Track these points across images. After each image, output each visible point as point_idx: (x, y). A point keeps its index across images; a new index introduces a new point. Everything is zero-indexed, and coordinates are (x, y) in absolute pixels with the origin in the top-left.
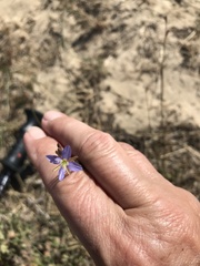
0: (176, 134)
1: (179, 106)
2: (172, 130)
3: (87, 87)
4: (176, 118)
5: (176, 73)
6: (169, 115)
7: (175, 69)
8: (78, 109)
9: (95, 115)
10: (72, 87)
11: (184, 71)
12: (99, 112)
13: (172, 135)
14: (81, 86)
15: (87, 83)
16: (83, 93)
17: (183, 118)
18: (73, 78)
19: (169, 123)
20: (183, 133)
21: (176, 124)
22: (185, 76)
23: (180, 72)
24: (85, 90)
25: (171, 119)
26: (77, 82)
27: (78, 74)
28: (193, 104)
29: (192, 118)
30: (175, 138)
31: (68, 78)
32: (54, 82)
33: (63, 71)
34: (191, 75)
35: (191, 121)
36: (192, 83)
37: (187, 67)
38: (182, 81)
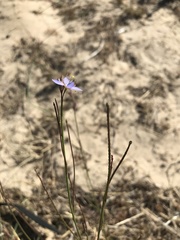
0: (133, 193)
1: (136, 162)
2: (129, 188)
3: (45, 138)
4: (133, 175)
5: (133, 128)
6: (126, 173)
7: (132, 125)
8: (34, 160)
10: (32, 137)
11: (140, 127)
12: (55, 165)
14: (40, 136)
15: (46, 134)
16: (41, 144)
17: (139, 176)
18: (33, 128)
19: (126, 181)
20: (140, 192)
21: (133, 182)
22: (141, 132)
23: (136, 128)
24: (43, 141)
25: (128, 177)
26: (35, 133)
27: (38, 124)
28: (149, 161)
29: (148, 176)
30: (132, 197)
31: (27, 127)
32: (13, 131)
33: (23, 119)
34: (147, 131)
35: (147, 179)
36: (148, 139)
37: (143, 124)
38: (138, 136)
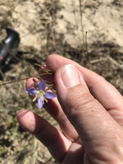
0: (103, 49)
1: (107, 31)
2: (101, 46)
3: (48, 16)
4: (104, 38)
5: (108, 8)
6: (100, 37)
7: (108, 6)
8: (41, 30)
9: (52, 35)
10: (38, 15)
11: (114, 7)
12: (55, 33)
13: (100, 49)
14: (44, 15)
15: (48, 13)
16: (45, 20)
17: (109, 39)
18: (39, 10)
19: (99, 42)
20: (108, 49)
21: (104, 43)
22: (114, 11)
23: (111, 7)
24: (46, 18)
25: (101, 39)
26: (41, 12)
27: (43, 6)
28: (117, 31)
29: (115, 39)
30: (102, 52)
31: (36, 9)
32: (26, 11)
33: (33, 4)
34: (118, 10)
35: (114, 41)
36: (119, 16)
37: (117, 4)
38: (112, 14)
